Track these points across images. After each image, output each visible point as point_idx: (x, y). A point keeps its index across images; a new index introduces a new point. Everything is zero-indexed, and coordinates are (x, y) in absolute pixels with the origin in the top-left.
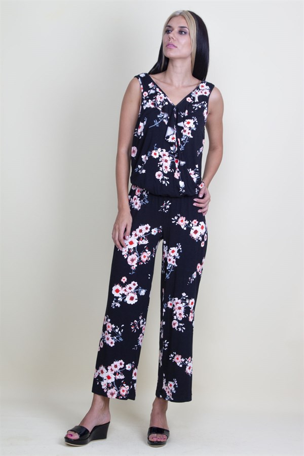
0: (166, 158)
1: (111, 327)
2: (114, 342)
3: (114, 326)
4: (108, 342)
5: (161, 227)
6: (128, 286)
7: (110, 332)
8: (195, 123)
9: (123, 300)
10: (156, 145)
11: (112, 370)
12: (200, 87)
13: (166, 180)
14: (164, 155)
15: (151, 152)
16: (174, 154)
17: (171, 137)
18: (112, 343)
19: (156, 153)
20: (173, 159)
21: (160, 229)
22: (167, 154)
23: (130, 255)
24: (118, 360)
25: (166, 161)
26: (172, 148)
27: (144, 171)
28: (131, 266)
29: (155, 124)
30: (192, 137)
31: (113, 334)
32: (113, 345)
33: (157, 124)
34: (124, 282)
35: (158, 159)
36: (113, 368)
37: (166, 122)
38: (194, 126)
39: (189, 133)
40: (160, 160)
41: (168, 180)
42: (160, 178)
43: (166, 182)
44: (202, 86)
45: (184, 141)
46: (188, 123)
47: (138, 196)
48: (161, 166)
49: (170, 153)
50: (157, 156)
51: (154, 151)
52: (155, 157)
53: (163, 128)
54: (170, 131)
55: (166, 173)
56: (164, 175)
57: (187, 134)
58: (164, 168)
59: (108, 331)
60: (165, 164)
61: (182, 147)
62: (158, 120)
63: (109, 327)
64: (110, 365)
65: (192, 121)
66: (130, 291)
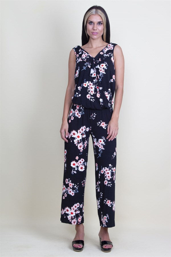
0: (92, 86)
1: (72, 185)
2: (74, 193)
3: (73, 184)
4: (71, 194)
5: (91, 127)
6: (79, 161)
7: (71, 187)
8: (106, 65)
9: (78, 169)
10: (85, 80)
11: (73, 209)
12: (108, 46)
13: (92, 99)
14: (90, 85)
15: (83, 84)
16: (96, 84)
17: (93, 74)
18: (73, 194)
19: (86, 84)
20: (96, 87)
21: (90, 128)
22: (92, 84)
23: (79, 144)
24: (76, 203)
25: (92, 88)
26: (94, 81)
27: (80, 95)
28: (80, 150)
29: (84, 69)
30: (105, 73)
31: (73, 189)
32: (74, 195)
33: (85, 68)
34: (77, 159)
35: (87, 87)
36: (74, 208)
37: (90, 67)
38: (106, 67)
39: (103, 71)
40: (88, 88)
41: (94, 99)
42: (89, 98)
43: (93, 100)
44: (109, 46)
45: (101, 76)
46: (102, 66)
47: (78, 109)
48: (89, 91)
49: (94, 83)
50: (87, 86)
51: (84, 83)
52: (86, 86)
53: (89, 70)
54: (92, 71)
55: (92, 94)
56: (91, 96)
57: (102, 71)
58: (91, 92)
59: (70, 188)
60: (91, 90)
61: (100, 79)
62: (85, 66)
63: (70, 185)
64: (73, 206)
65: (104, 65)
66: (80, 164)
